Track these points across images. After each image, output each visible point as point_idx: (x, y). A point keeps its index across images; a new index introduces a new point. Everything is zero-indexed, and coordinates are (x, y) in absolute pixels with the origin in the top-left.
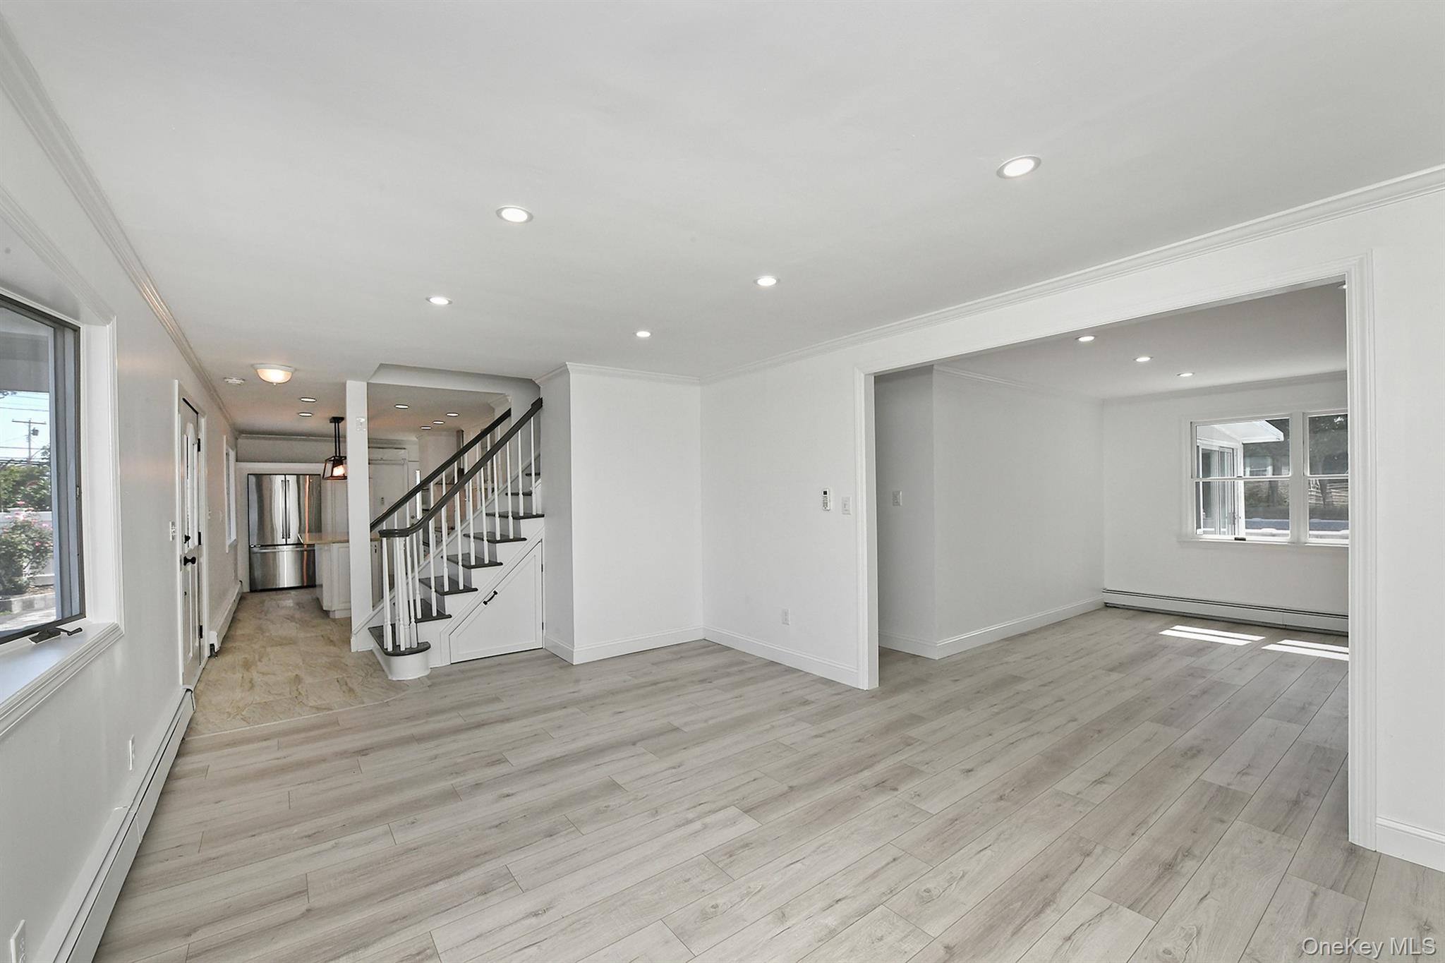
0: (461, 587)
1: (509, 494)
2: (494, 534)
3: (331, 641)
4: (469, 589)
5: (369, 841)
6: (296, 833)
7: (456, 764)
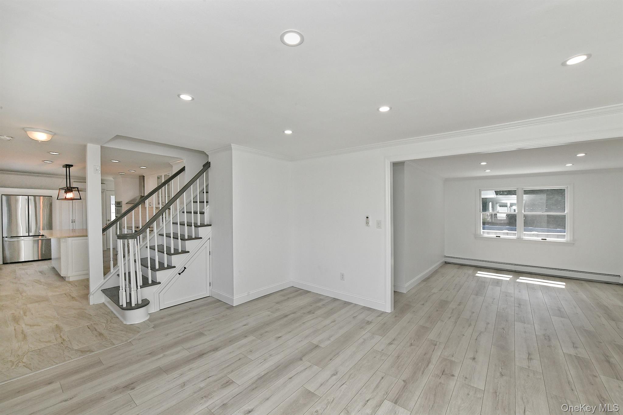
0: (166, 266)
1: (185, 212)
2: (184, 235)
3: (73, 298)
4: (170, 267)
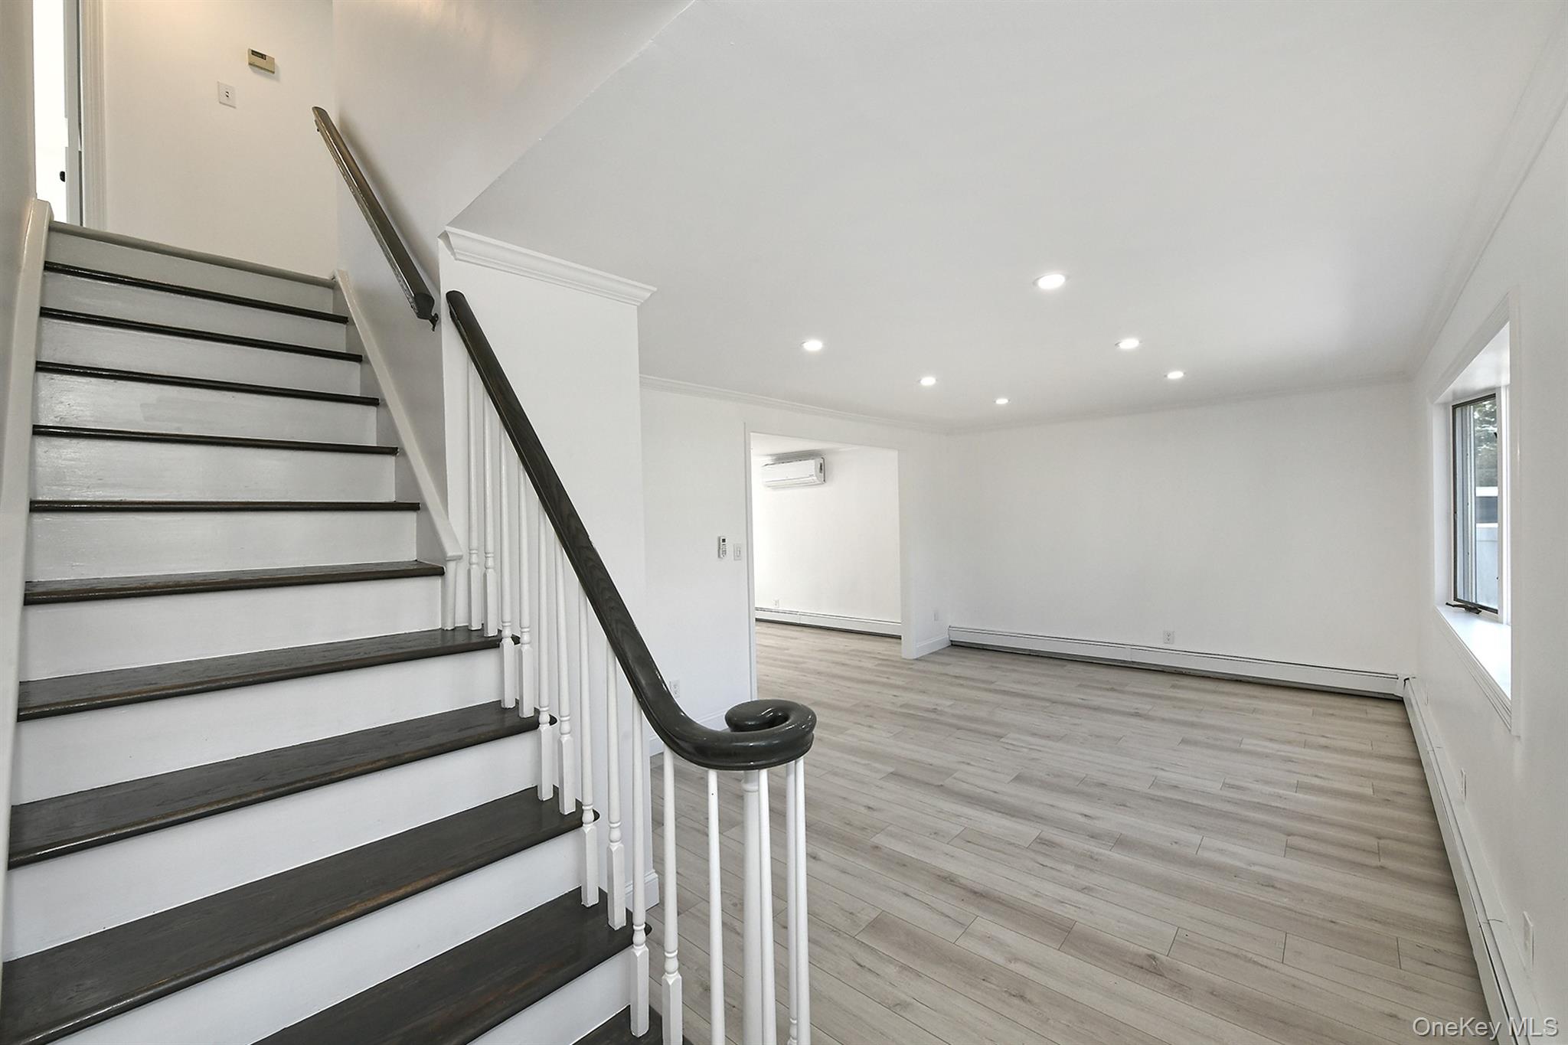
5: (1221, 851)
6: (1286, 897)
7: (1078, 866)
